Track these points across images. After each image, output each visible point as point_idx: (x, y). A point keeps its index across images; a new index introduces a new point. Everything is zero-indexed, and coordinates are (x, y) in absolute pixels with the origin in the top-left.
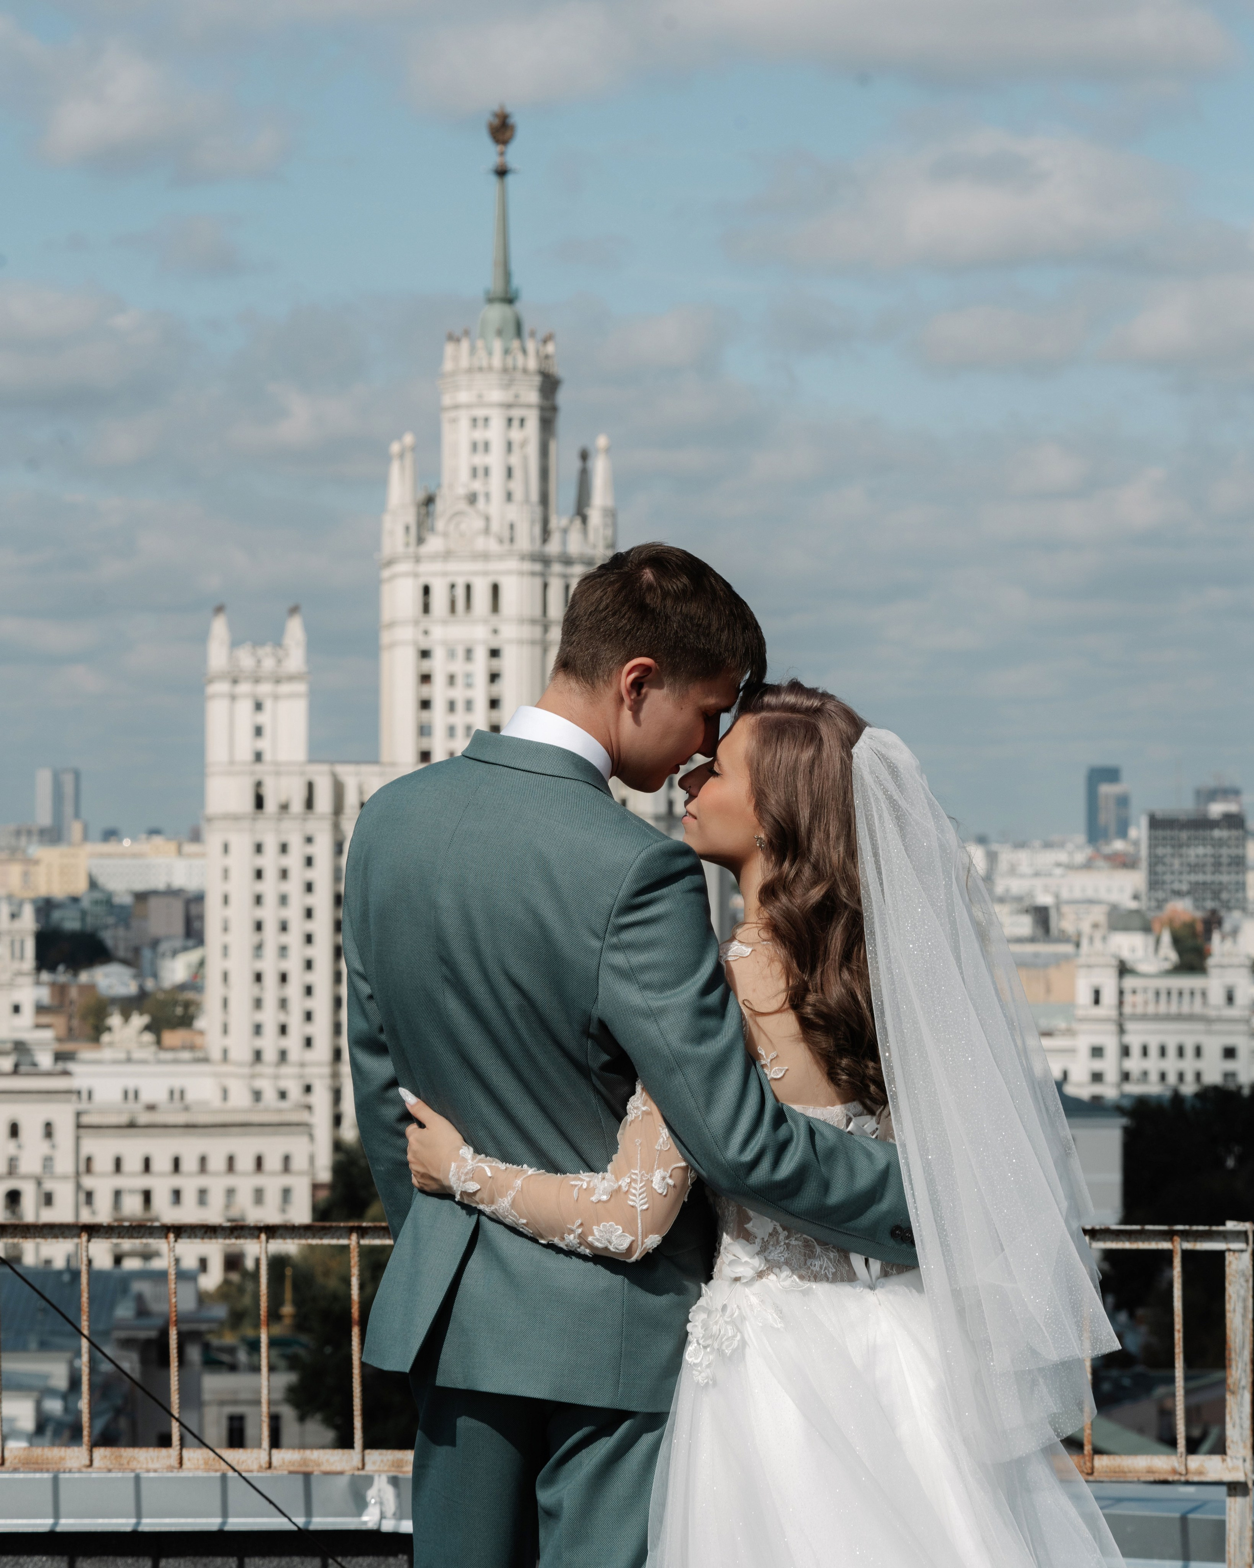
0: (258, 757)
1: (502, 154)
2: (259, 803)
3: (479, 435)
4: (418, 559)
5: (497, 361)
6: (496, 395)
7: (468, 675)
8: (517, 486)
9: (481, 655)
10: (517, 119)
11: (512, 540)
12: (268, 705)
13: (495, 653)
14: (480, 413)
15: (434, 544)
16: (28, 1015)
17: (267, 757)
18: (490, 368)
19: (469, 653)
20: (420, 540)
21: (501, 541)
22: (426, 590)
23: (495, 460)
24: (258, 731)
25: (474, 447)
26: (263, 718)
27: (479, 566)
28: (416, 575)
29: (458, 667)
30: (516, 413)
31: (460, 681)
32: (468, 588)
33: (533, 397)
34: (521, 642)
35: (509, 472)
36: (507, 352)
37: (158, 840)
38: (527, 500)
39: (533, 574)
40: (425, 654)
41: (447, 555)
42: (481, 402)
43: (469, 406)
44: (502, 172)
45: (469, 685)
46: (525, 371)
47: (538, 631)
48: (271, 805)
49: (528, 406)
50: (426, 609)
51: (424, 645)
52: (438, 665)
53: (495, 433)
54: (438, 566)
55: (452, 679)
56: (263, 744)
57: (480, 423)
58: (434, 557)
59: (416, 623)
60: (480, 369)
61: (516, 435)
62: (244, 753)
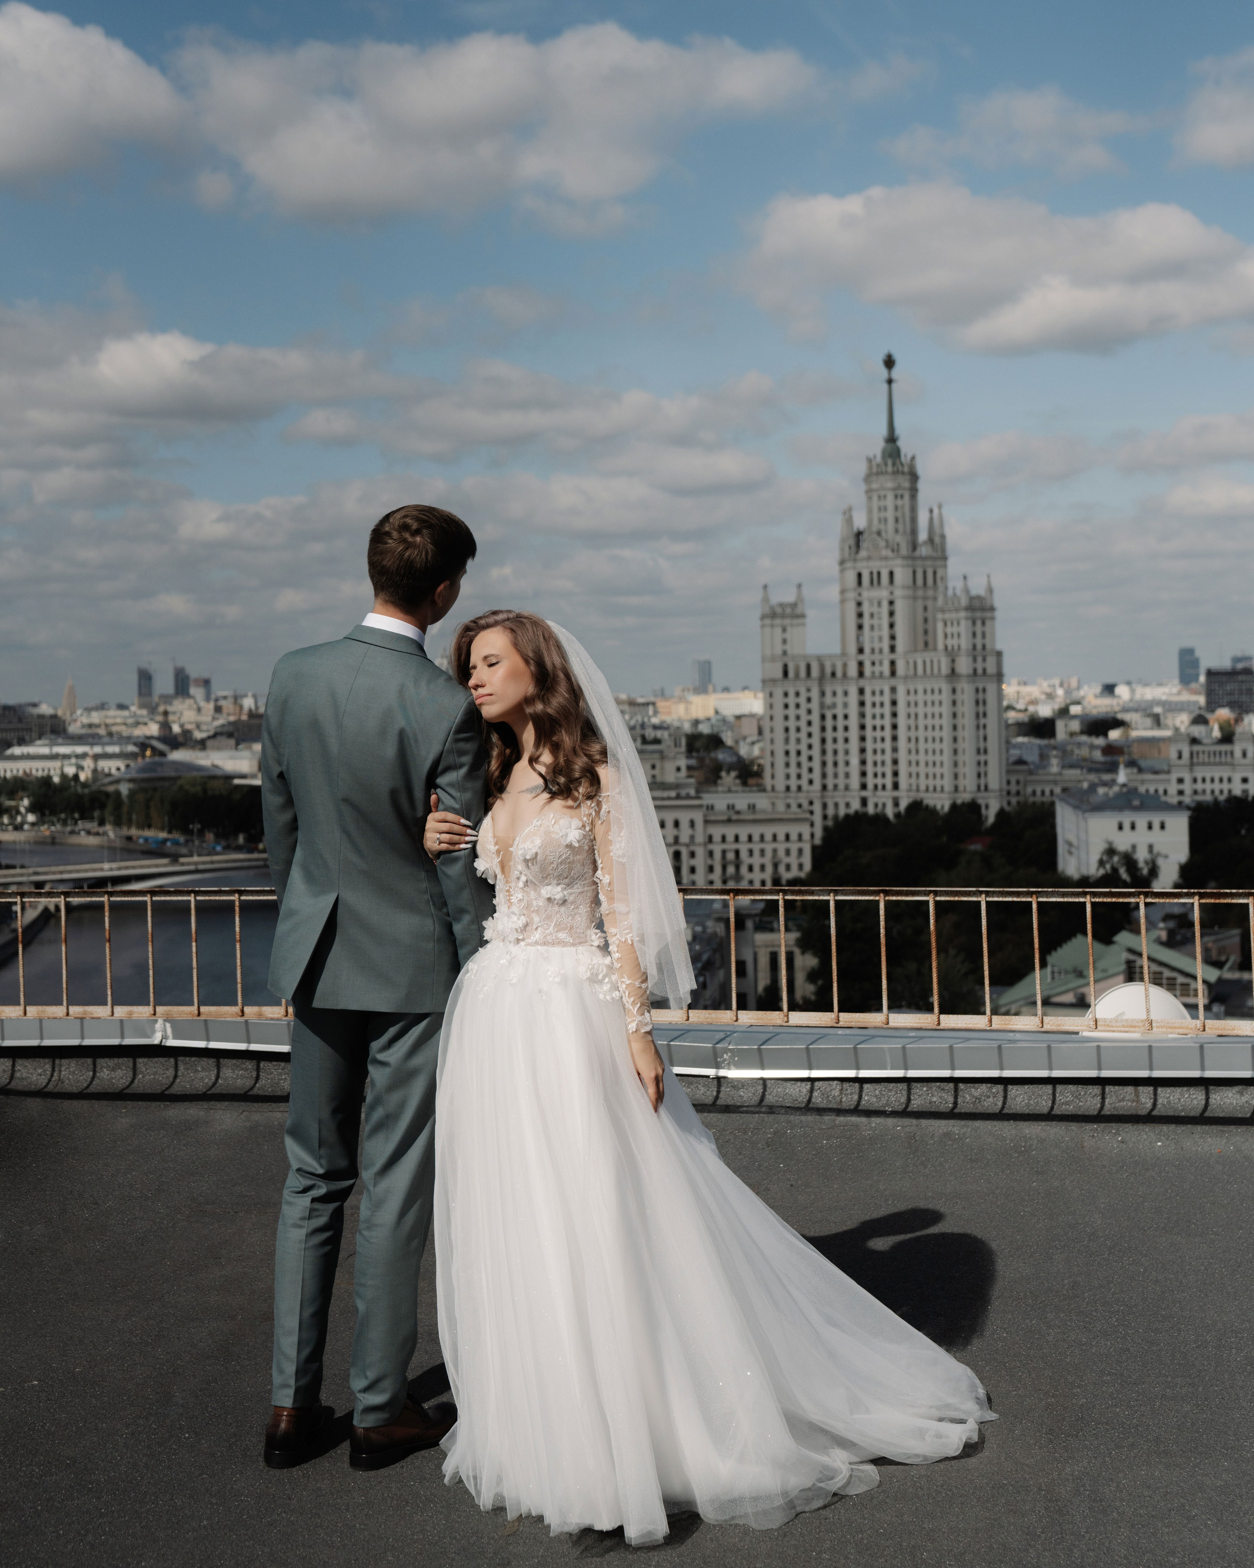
0: (785, 653)
1: (889, 373)
2: (786, 673)
3: (882, 503)
4: (855, 560)
5: (890, 469)
6: (890, 484)
7: (879, 613)
8: (901, 527)
9: (885, 604)
10: (897, 357)
11: (898, 550)
12: (789, 629)
13: (891, 603)
14: (882, 493)
15: (863, 553)
16: (684, 772)
17: (789, 652)
18: (886, 473)
19: (879, 604)
20: (857, 552)
21: (893, 551)
22: (860, 575)
23: (890, 515)
24: (784, 641)
25: (880, 509)
26: (787, 636)
27: (884, 563)
28: (854, 568)
29: (875, 609)
30: (899, 492)
31: (876, 616)
32: (879, 573)
33: (907, 484)
34: (904, 597)
35: (897, 520)
36: (894, 464)
37: (747, 692)
38: (905, 532)
39: (908, 566)
40: (859, 604)
41: (869, 558)
42: (883, 488)
43: (877, 490)
44: (890, 381)
45: (880, 618)
46: (903, 473)
47: (910, 592)
48: (791, 674)
49: (904, 489)
50: (860, 583)
51: (859, 599)
52: (866, 609)
53: (890, 502)
54: (865, 564)
55: (872, 615)
56: (788, 647)
57: (882, 498)
58: (863, 559)
59: (855, 590)
60: (882, 473)
61: (899, 502)
62: (778, 651)
